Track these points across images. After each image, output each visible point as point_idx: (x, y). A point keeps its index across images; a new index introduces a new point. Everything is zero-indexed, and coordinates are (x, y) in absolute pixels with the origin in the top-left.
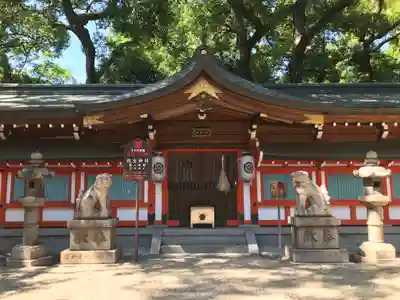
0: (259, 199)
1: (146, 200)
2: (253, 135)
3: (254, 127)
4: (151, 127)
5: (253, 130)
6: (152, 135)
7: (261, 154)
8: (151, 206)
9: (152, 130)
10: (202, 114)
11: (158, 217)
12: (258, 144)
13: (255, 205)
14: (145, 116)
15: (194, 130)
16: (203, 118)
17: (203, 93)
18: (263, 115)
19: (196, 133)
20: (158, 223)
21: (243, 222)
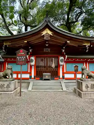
0: (65, 71)
1: (29, 71)
2: (63, 51)
3: (64, 48)
4: (30, 48)
5: (63, 49)
6: (31, 50)
7: (66, 56)
8: (30, 73)
9: (31, 49)
10: (47, 44)
11: (33, 77)
12: (65, 54)
13: (63, 73)
14: (26, 42)
15: (45, 49)
16: (47, 45)
17: (47, 33)
18: (68, 42)
19: (45, 50)
20: (33, 78)
21: (60, 78)
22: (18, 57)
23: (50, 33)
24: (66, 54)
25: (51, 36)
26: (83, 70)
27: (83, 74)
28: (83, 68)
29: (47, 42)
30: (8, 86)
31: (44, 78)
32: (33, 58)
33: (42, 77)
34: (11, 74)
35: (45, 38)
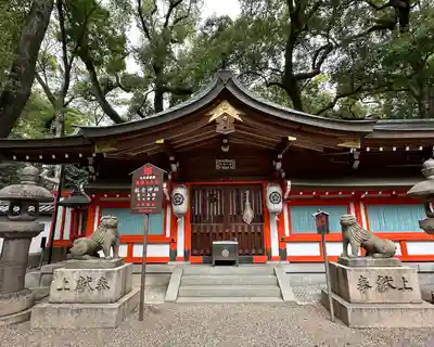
0: (287, 234)
1: (168, 235)
2: (279, 165)
3: (280, 156)
4: (172, 158)
5: (278, 160)
6: (174, 167)
7: (289, 183)
8: (173, 242)
9: (175, 162)
10: (226, 145)
11: (181, 253)
12: (283, 174)
13: (283, 241)
14: (162, 141)
15: (217, 161)
16: (226, 150)
17: (225, 114)
18: (290, 138)
19: (219, 164)
20: (180, 259)
21: (270, 258)
22: (137, 190)
23: (234, 113)
24: (288, 177)
25: (236, 121)
26: (345, 226)
27: (346, 242)
28: (346, 220)
29: (225, 141)
30: (103, 285)
31: (215, 258)
32: (181, 191)
33: (210, 255)
34: (114, 245)
35: (220, 129)
